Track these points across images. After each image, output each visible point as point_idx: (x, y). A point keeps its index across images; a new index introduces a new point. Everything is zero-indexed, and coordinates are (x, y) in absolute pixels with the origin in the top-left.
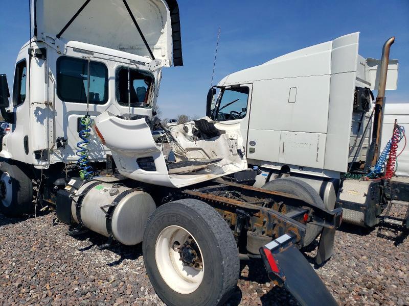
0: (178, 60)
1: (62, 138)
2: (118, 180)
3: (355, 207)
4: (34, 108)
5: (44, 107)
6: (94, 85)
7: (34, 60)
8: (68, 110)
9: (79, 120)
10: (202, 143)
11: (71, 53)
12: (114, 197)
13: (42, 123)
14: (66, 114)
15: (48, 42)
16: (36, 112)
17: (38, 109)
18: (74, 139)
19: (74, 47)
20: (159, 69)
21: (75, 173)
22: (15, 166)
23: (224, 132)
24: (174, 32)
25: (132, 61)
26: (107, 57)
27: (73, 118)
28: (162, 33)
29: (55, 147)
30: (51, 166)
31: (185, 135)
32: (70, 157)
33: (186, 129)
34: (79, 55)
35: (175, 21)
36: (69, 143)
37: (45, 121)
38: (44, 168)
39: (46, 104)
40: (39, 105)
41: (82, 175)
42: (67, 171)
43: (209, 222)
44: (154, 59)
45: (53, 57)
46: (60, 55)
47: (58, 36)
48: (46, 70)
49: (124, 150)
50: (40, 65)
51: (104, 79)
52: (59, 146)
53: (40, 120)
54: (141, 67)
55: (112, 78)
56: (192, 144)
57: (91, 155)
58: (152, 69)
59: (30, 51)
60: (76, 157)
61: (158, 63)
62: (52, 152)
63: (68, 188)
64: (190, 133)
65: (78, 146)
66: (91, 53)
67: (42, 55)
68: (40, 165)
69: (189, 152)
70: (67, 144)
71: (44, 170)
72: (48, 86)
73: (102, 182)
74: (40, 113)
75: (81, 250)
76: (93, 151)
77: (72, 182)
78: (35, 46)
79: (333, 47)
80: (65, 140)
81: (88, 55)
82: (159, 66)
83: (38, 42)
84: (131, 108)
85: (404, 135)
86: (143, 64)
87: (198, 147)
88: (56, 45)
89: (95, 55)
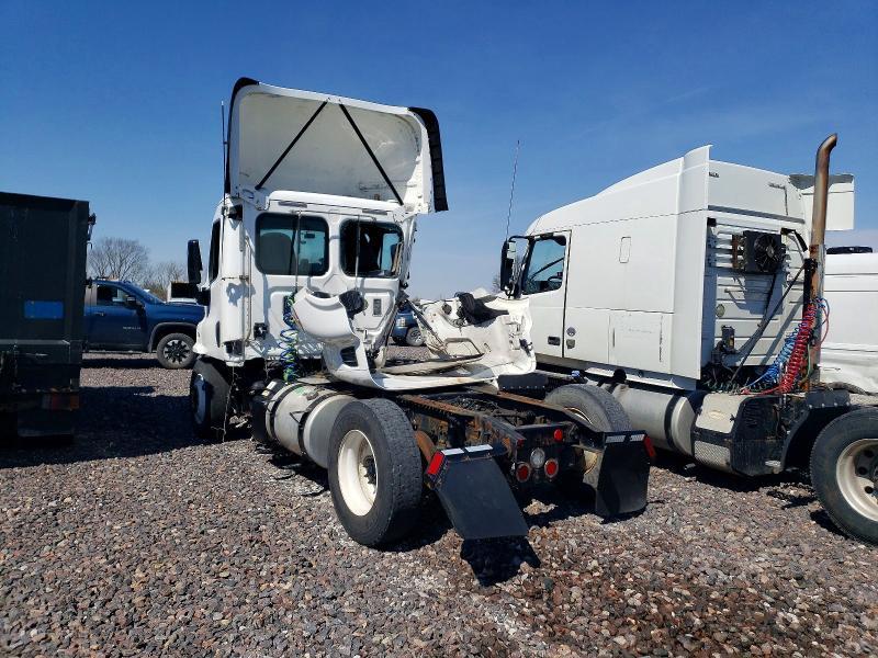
0: (440, 203)
1: (262, 325)
2: (328, 382)
3: (715, 438)
4: (226, 284)
5: (237, 282)
6: (308, 251)
7: (229, 221)
8: (270, 286)
9: (285, 299)
10: (469, 330)
11: (275, 208)
12: (311, 402)
13: (235, 304)
14: (268, 292)
15: (245, 197)
16: (228, 290)
17: (231, 286)
18: (277, 326)
19: (279, 200)
20: (411, 218)
21: (277, 373)
22: (210, 365)
23: (506, 312)
24: (433, 160)
25: (365, 211)
26: (327, 209)
27: (277, 298)
28: (418, 163)
29: (252, 337)
30: (247, 362)
31: (445, 318)
32: (272, 351)
33: (447, 310)
34: (286, 210)
35: (434, 144)
36: (272, 331)
37: (239, 301)
38: (236, 365)
39: (241, 278)
40: (232, 281)
41: (286, 376)
42: (267, 370)
43: (383, 423)
44: (401, 203)
45: (250, 216)
46: (260, 212)
47: (258, 187)
48: (242, 233)
49: (331, 338)
50: (234, 227)
52: (257, 335)
53: (233, 300)
54: (380, 219)
55: (334, 238)
56: (455, 332)
57: (302, 349)
58: (399, 219)
59: (224, 209)
60: (279, 351)
61: (410, 209)
62: (249, 344)
63: (265, 394)
64: (454, 315)
65: (281, 335)
66: (304, 205)
67: (237, 214)
68: (233, 361)
69: (450, 345)
70: (267, 332)
71: (236, 368)
72: (244, 255)
73: (305, 384)
74: (233, 291)
75: (278, 479)
76: (305, 343)
77: (272, 385)
78: (230, 204)
79: (685, 166)
80: (265, 326)
81: (298, 209)
82: (411, 214)
83: (233, 198)
84: (360, 279)
85: (827, 320)
86: (384, 213)
87: (465, 337)
88: (256, 199)
89: (310, 207)
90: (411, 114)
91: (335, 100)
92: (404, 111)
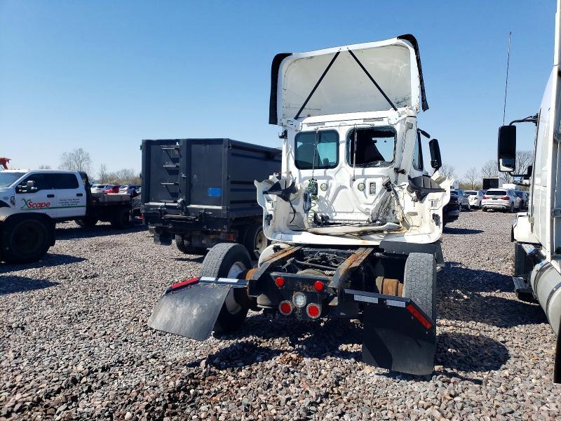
0: (425, 104)
6: (325, 151)
8: (302, 176)
11: (305, 129)
14: (301, 180)
15: (288, 124)
19: (306, 125)
25: (365, 120)
26: (338, 123)
31: (410, 196)
34: (311, 129)
44: (396, 110)
45: (292, 135)
46: (297, 133)
47: (297, 118)
51: (335, 143)
54: (377, 124)
55: (343, 142)
58: (392, 121)
66: (323, 123)
67: (284, 135)
81: (319, 126)
86: (381, 119)
87: (416, 211)
88: (294, 125)
89: (327, 124)
90: (401, 41)
91: (344, 49)
92: (395, 41)
